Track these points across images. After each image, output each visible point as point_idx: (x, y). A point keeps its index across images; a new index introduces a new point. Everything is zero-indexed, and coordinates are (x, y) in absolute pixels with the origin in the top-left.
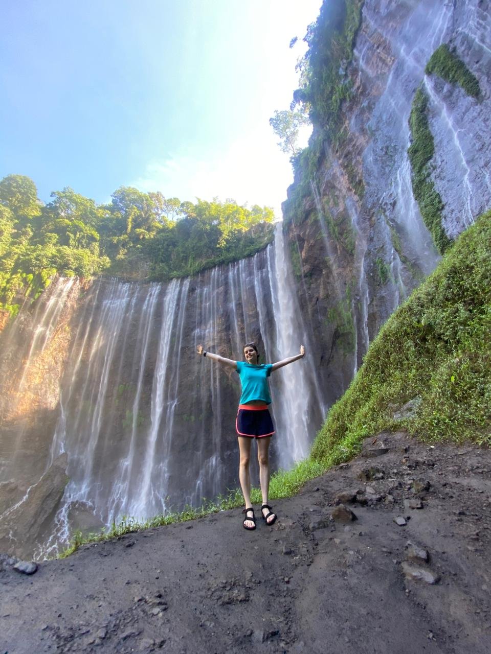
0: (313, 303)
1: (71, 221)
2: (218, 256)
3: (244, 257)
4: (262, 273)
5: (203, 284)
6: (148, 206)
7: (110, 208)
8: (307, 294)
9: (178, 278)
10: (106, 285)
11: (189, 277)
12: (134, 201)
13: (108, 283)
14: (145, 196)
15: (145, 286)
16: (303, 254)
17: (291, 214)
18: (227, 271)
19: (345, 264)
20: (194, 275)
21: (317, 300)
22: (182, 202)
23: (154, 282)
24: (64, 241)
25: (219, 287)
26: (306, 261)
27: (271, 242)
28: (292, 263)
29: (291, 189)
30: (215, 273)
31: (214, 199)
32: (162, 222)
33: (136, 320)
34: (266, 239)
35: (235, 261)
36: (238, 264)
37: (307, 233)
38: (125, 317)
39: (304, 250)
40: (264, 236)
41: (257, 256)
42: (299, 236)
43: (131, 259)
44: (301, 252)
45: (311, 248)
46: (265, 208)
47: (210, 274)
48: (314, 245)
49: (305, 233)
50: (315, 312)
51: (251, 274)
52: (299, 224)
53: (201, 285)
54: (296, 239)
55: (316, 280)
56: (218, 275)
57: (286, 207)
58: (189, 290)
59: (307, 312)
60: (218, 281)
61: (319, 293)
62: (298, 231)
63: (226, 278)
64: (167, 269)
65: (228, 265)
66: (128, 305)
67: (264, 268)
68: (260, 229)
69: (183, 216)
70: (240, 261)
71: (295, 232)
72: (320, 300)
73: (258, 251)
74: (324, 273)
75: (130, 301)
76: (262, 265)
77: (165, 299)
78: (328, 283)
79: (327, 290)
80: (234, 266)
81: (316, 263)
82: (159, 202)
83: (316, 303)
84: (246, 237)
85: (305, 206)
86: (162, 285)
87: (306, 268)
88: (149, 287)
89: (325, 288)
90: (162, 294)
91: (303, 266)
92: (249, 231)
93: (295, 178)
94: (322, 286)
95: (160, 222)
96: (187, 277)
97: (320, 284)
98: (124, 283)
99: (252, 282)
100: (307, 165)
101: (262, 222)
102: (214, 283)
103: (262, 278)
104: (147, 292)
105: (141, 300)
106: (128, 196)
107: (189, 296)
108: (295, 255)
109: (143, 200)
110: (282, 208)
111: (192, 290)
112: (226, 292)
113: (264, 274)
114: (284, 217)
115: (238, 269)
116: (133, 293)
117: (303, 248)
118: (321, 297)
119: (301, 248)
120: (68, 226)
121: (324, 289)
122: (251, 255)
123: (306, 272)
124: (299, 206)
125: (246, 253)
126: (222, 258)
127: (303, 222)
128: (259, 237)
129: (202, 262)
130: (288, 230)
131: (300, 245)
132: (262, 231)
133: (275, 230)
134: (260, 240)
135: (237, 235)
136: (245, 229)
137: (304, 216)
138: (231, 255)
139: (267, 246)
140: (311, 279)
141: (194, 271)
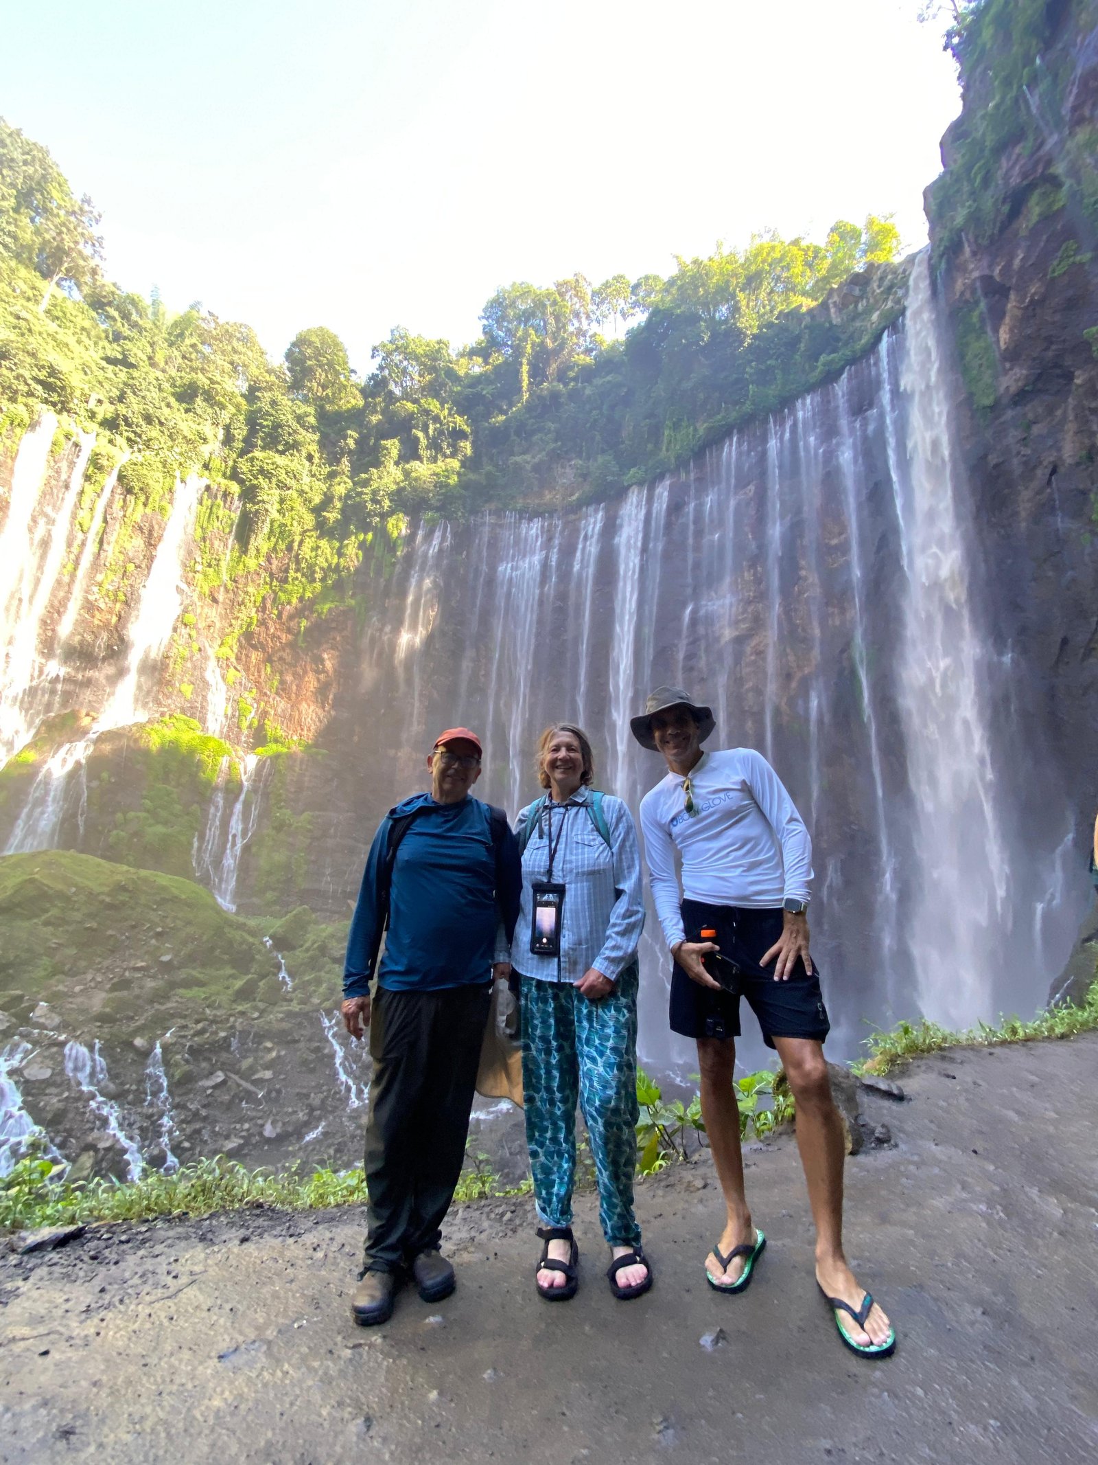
0: (1035, 484)
1: (415, 401)
2: (736, 403)
3: (811, 389)
5: (702, 484)
6: (557, 319)
7: (482, 349)
8: (1015, 461)
9: (640, 484)
10: (498, 530)
11: (668, 476)
12: (526, 317)
13: (501, 526)
14: (548, 295)
15: (572, 517)
16: (1004, 335)
17: (960, 216)
18: (764, 439)
20: (678, 468)
21: (1054, 471)
22: (633, 282)
23: (588, 505)
24: (410, 452)
26: (1013, 355)
27: (894, 323)
28: (965, 370)
29: (956, 137)
30: (731, 450)
31: (719, 246)
32: (591, 350)
33: (562, 596)
34: (875, 317)
35: (787, 403)
36: (793, 411)
37: (1017, 263)
38: (542, 594)
39: (1007, 320)
40: (868, 311)
41: (850, 379)
42: (987, 280)
43: (536, 460)
44: (996, 330)
45: (1032, 309)
46: (870, 223)
48: (1043, 300)
49: (1009, 264)
50: (1045, 509)
51: (830, 432)
52: (985, 242)
54: (979, 293)
55: (1051, 410)
56: (740, 454)
57: (940, 200)
58: (668, 507)
59: (1016, 514)
61: (1059, 450)
62: (985, 263)
64: (616, 469)
65: (766, 421)
66: (545, 565)
67: (871, 406)
68: (857, 292)
69: (640, 318)
70: (799, 403)
71: (974, 271)
72: (1062, 470)
73: (853, 361)
74: (1078, 381)
75: (547, 557)
76: (863, 402)
77: (616, 540)
79: (1089, 435)
81: (1050, 354)
82: (581, 298)
83: (1049, 482)
84: (813, 328)
85: (1006, 177)
86: (607, 510)
87: (1013, 379)
88: (579, 520)
89: (1081, 430)
90: (610, 528)
91: (1006, 372)
92: (824, 306)
93: (966, 93)
94: (1071, 427)
95: (588, 351)
96: (661, 477)
97: (1063, 421)
98: (530, 520)
100: (1008, 36)
101: (859, 268)
103: (865, 438)
104: (577, 531)
105: (568, 552)
106: (513, 304)
108: (976, 346)
109: (544, 306)
110: (927, 210)
111: (676, 508)
112: (761, 499)
114: (931, 234)
115: (795, 425)
116: (550, 539)
117: (1003, 314)
118: (1069, 461)
119: (997, 315)
120: (411, 416)
121: (1078, 432)
122: (831, 377)
123: (1013, 390)
124: (986, 182)
125: (815, 376)
126: (748, 407)
127: (1002, 231)
128: (853, 319)
129: (696, 430)
130: (949, 270)
131: (991, 309)
132: (861, 297)
133: (904, 284)
134: (858, 324)
135: (787, 330)
136: (808, 303)
137: (1006, 209)
138: (772, 391)
139: (878, 339)
140: (1034, 408)
141: (678, 457)
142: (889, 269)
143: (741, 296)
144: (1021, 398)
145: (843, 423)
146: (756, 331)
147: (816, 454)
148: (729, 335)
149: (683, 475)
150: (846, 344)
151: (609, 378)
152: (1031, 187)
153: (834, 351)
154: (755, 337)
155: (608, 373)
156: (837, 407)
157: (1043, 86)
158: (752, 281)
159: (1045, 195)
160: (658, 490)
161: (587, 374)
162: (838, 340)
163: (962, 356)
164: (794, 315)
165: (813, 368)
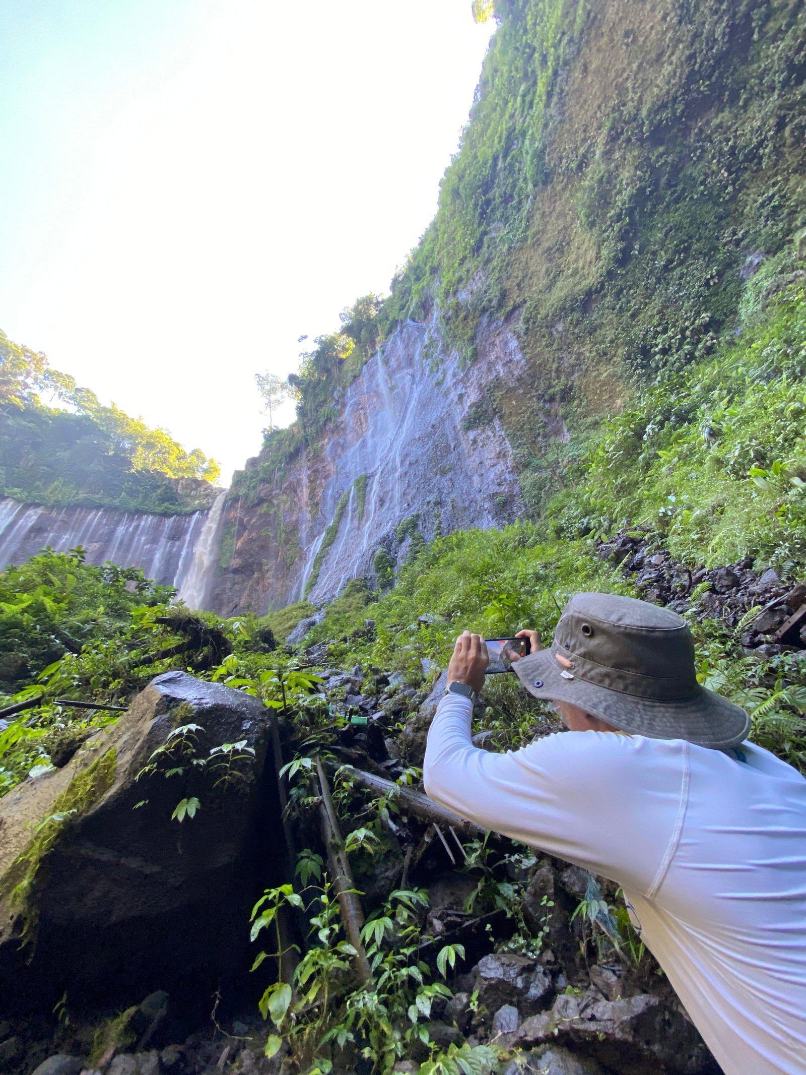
2: (110, 496)
3: (153, 514)
4: (172, 546)
5: (65, 526)
9: (18, 501)
11: (42, 507)
16: (239, 544)
17: (242, 491)
18: (117, 524)
19: (280, 576)
20: (53, 507)
22: (79, 386)
25: (91, 542)
26: (239, 553)
27: (204, 510)
28: (220, 548)
29: (253, 462)
30: (94, 517)
31: (140, 418)
34: (197, 502)
35: (139, 513)
36: (140, 518)
37: (252, 521)
39: (242, 539)
40: (195, 498)
41: (175, 520)
42: (241, 520)
44: (238, 540)
45: (251, 541)
47: (85, 518)
48: (255, 540)
49: (250, 520)
51: (154, 541)
52: (246, 507)
53: (59, 528)
54: (237, 523)
55: (244, 581)
56: (99, 523)
57: (239, 479)
58: (32, 527)
60: (96, 531)
62: (243, 513)
63: (112, 532)
65: (123, 514)
67: (178, 539)
68: (194, 486)
70: (145, 517)
71: (237, 513)
73: (178, 514)
74: (255, 576)
76: (176, 535)
78: (256, 590)
79: (252, 598)
80: (132, 520)
81: (250, 561)
84: (168, 487)
85: (260, 491)
87: (236, 562)
89: (249, 595)
91: (234, 558)
92: (177, 481)
93: (262, 452)
94: (247, 592)
96: (38, 505)
97: (245, 589)
99: (151, 552)
100: (279, 449)
101: (199, 477)
102: (86, 531)
103: (170, 552)
107: (27, 537)
108: (229, 541)
110: (233, 477)
111: (38, 530)
113: (174, 550)
114: (231, 487)
115: (137, 527)
117: (242, 536)
119: (239, 535)
122: (165, 515)
123: (235, 566)
124: (254, 487)
125: (159, 510)
126: (116, 502)
127: (253, 507)
128: (187, 496)
129: (77, 493)
130: (231, 506)
131: (239, 531)
132: (195, 490)
133: (214, 498)
134: (188, 500)
135: (154, 479)
136: (170, 474)
137: (256, 501)
138: (133, 504)
139: (194, 512)
140: (238, 578)
141: (56, 501)
142: (210, 487)
143: (140, 448)
144: (236, 571)
145: (163, 541)
146: (139, 469)
147: (142, 548)
148: (122, 460)
149: (54, 514)
150: (180, 505)
151: (31, 425)
152: (266, 500)
153: (173, 504)
154: (138, 471)
155: (31, 422)
156: (163, 531)
157: (282, 473)
158: (150, 446)
159: (268, 506)
160: (31, 512)
161: (14, 411)
162: (176, 500)
163: (222, 542)
164: (162, 475)
165: (159, 505)
